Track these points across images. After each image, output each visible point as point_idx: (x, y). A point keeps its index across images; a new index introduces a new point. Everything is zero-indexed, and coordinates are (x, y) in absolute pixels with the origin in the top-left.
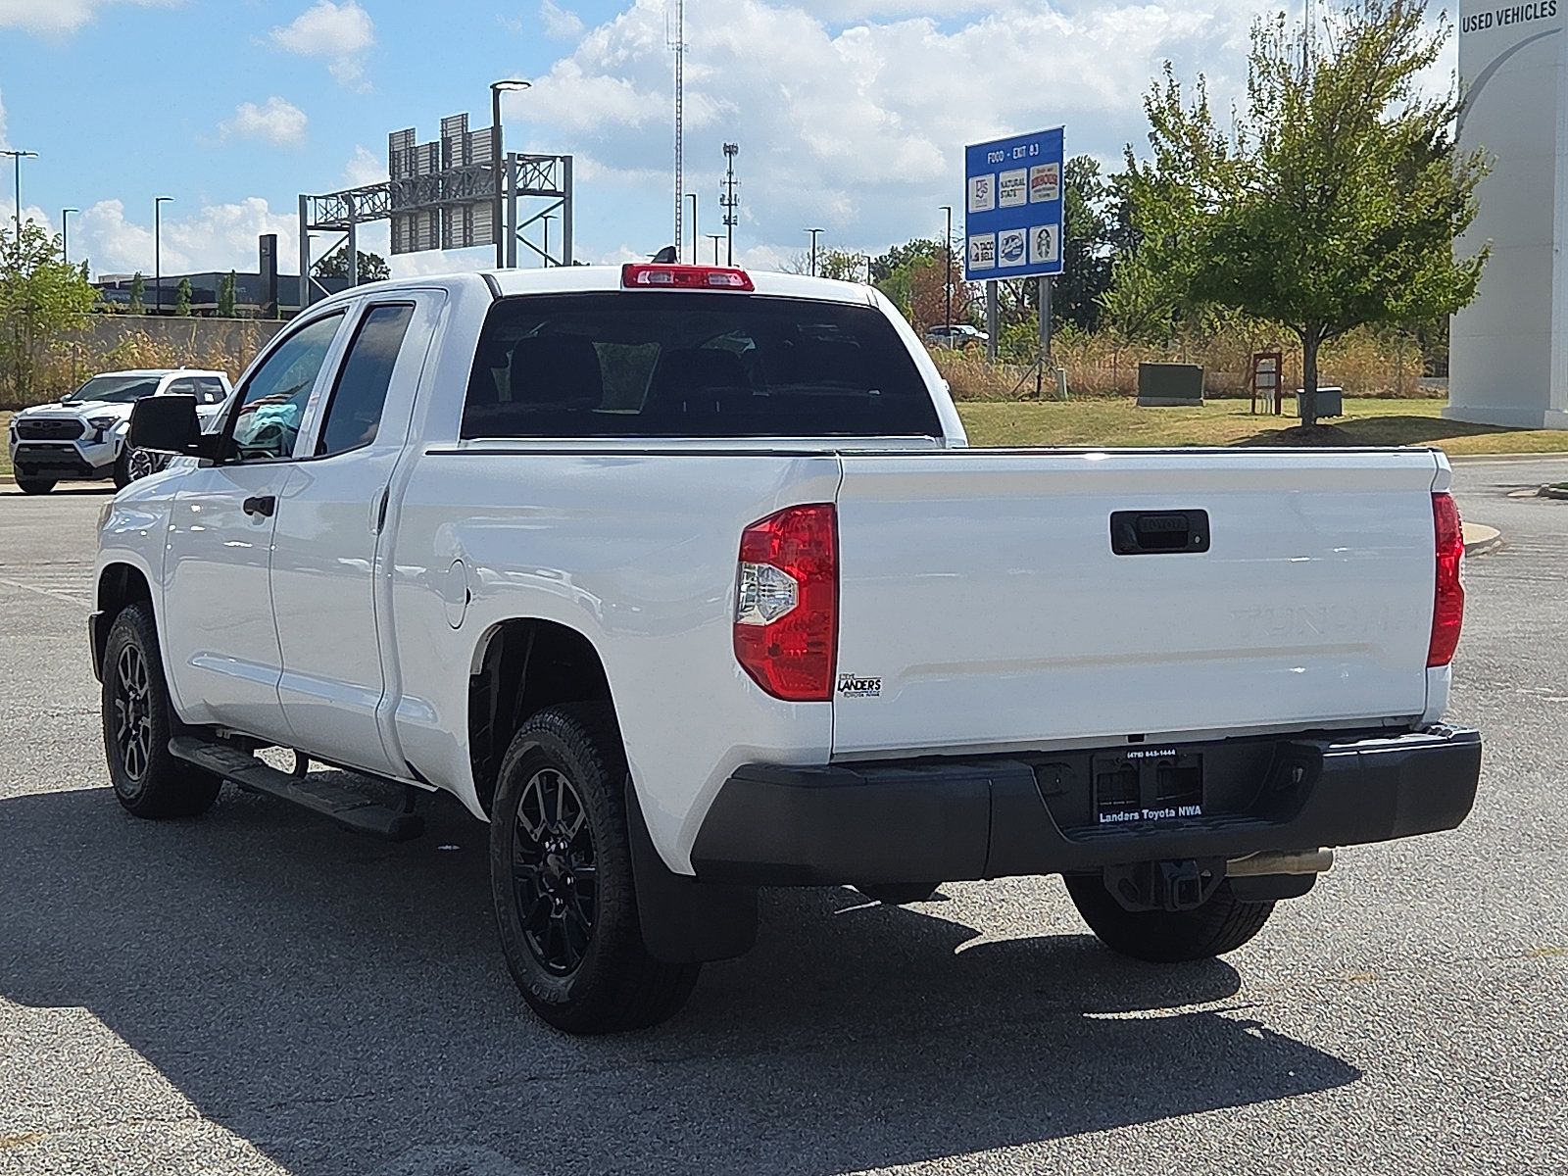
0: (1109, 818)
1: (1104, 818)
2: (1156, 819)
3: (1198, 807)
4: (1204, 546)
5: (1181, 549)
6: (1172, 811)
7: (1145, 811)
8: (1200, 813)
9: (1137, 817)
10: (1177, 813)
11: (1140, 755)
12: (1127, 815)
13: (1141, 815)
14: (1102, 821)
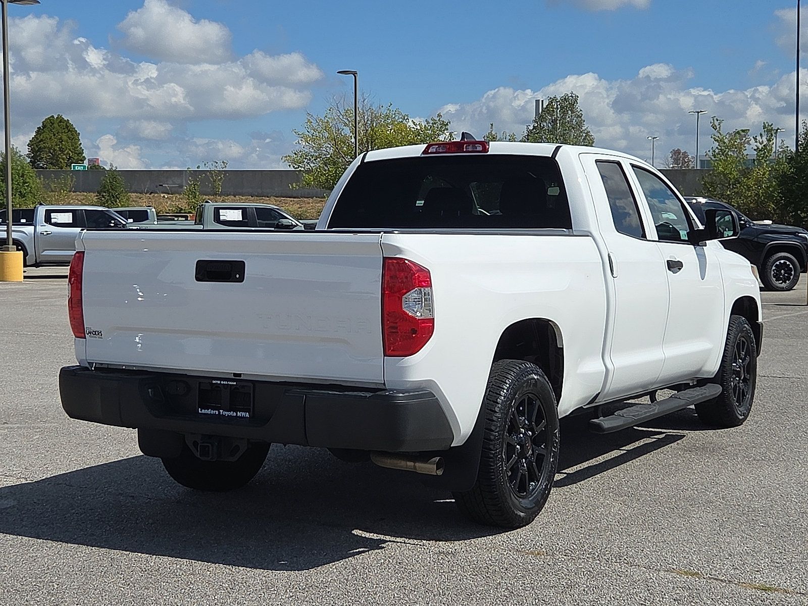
0: (203, 411)
1: (201, 411)
2: (226, 415)
3: (247, 413)
4: (241, 280)
5: (228, 280)
6: (235, 413)
7: (221, 411)
8: (248, 416)
9: (217, 413)
10: (237, 414)
11: (219, 382)
12: (212, 411)
13: (219, 412)
14: (200, 412)
